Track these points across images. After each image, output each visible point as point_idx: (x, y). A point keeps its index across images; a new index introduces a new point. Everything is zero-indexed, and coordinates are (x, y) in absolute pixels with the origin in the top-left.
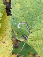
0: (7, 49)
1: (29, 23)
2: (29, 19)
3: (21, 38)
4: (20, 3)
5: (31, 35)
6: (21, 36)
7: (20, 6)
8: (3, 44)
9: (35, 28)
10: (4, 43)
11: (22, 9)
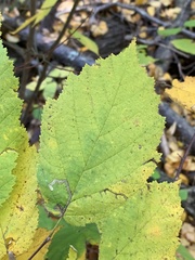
0: (27, 224)
1: (71, 182)
2: (71, 173)
3: (55, 208)
4: (57, 139)
5: (74, 204)
6: (54, 205)
7: (56, 145)
8: (18, 211)
9: (81, 192)
10: (22, 209)
11: (60, 152)
